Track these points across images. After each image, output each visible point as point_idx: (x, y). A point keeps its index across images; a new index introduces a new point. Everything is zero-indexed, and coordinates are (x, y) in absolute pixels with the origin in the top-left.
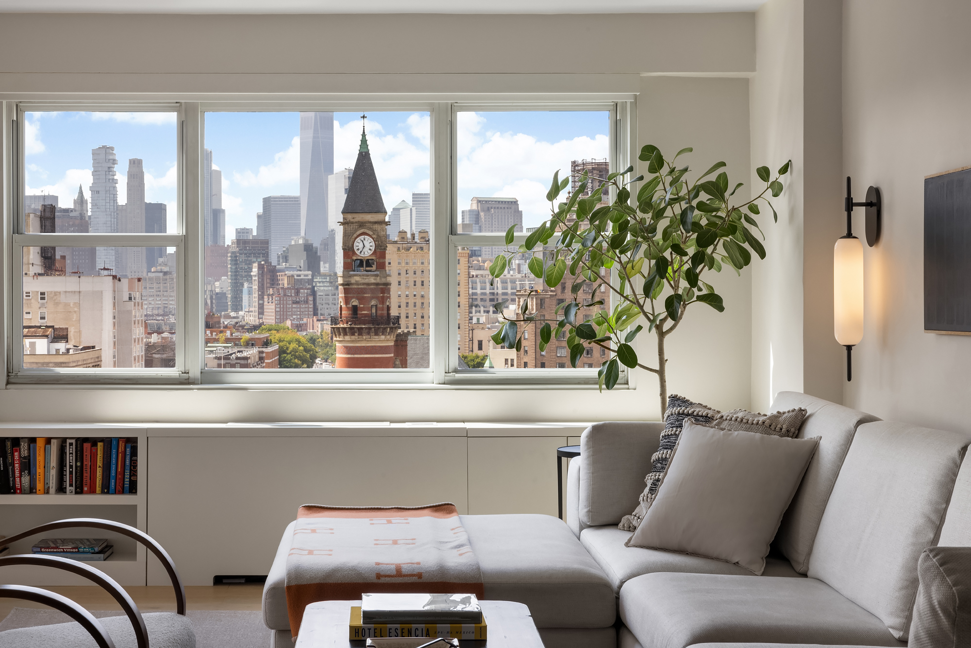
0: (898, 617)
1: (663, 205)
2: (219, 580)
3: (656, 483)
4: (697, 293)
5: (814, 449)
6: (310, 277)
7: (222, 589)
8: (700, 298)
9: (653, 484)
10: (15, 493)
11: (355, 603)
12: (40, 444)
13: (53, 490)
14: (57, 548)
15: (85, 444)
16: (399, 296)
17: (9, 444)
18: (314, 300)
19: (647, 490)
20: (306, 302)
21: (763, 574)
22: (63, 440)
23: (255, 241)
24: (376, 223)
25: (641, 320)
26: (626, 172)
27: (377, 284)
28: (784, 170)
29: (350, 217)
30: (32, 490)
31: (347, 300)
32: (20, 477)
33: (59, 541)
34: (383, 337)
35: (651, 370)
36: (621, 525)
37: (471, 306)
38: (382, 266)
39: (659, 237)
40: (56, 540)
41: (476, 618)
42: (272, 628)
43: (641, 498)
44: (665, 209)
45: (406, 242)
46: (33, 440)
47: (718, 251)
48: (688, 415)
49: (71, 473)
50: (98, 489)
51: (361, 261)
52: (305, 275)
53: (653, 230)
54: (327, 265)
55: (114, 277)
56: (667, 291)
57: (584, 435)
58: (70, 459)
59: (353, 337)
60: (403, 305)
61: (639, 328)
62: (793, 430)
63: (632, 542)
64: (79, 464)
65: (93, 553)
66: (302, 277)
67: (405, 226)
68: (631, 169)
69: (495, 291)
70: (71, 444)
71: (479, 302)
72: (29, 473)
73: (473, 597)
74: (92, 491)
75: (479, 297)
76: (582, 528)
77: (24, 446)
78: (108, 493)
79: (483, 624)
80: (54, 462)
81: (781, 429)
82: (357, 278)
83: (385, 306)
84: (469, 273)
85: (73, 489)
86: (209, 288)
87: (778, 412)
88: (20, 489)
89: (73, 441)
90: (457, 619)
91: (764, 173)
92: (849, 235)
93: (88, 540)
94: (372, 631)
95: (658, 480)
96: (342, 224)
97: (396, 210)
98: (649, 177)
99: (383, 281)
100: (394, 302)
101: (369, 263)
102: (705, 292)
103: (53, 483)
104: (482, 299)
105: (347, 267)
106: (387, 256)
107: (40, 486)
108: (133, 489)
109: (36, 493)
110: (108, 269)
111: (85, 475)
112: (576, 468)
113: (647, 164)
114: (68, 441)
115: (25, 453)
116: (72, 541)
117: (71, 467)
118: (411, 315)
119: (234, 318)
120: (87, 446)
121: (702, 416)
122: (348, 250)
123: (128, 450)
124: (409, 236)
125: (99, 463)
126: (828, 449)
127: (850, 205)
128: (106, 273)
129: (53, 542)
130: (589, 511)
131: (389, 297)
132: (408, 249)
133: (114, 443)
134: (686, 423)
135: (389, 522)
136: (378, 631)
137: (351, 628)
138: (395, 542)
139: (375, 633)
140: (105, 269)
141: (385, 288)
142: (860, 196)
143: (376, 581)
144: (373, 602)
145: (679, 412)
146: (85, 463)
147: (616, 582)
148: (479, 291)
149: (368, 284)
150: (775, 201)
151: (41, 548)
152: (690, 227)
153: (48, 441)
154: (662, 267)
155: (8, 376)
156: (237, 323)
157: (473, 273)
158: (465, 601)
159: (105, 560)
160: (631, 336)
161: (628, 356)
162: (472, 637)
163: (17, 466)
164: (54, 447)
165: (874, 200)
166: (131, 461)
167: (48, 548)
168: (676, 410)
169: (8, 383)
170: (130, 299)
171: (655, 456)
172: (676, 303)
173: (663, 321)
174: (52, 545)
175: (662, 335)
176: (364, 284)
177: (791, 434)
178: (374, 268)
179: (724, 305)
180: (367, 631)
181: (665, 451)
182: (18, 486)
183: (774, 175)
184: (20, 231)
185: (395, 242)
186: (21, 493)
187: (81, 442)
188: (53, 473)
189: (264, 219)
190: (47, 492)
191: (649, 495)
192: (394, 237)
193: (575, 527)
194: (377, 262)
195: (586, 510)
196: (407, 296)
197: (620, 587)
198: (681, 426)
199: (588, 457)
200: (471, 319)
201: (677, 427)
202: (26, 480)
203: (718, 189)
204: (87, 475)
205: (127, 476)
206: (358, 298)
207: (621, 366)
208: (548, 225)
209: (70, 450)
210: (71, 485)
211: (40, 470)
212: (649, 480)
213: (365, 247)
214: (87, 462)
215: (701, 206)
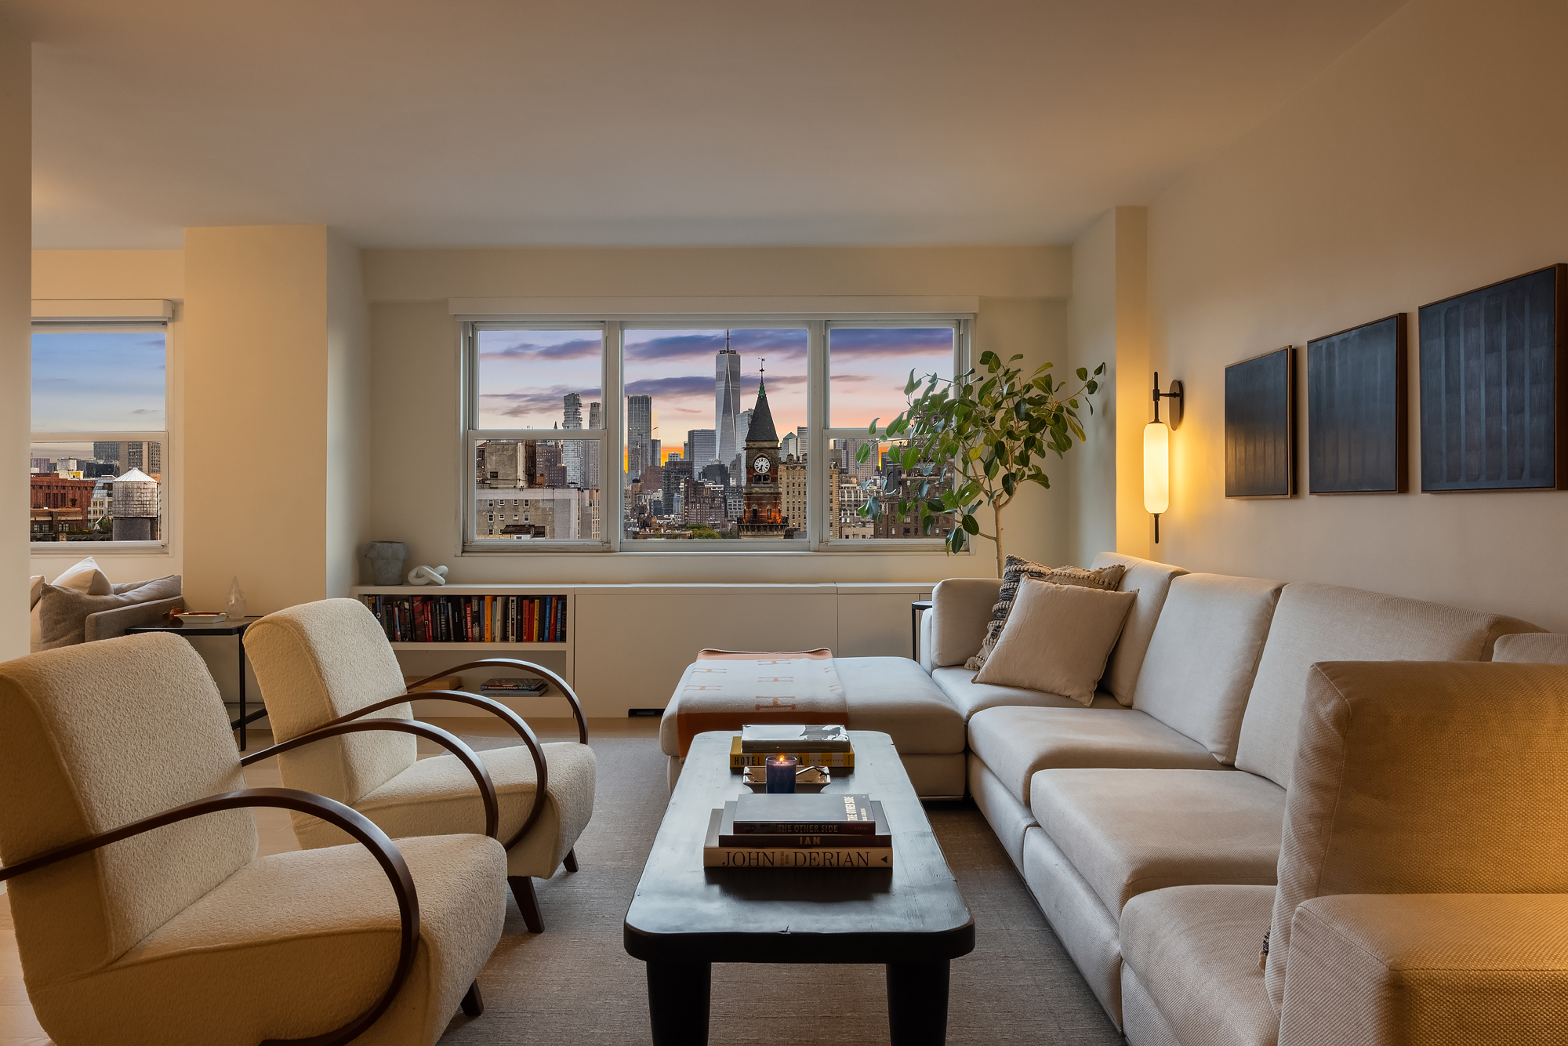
0: (1221, 743)
1: (1000, 399)
2: (633, 713)
3: (998, 629)
4: (1028, 473)
5: (1133, 599)
6: (722, 489)
7: (635, 720)
8: (1030, 477)
9: (995, 630)
10: (467, 641)
11: (736, 733)
12: (488, 600)
13: (498, 639)
14: (501, 686)
15: (524, 601)
16: (788, 502)
17: (462, 600)
18: (726, 506)
19: (989, 635)
20: (720, 507)
21: (1092, 706)
22: (507, 597)
23: (682, 463)
24: (771, 448)
25: (982, 496)
26: (968, 375)
27: (771, 493)
28: (1099, 371)
29: (751, 444)
30: (481, 639)
31: (749, 506)
32: (472, 628)
33: (504, 681)
34: (776, 533)
35: (989, 537)
36: (967, 665)
37: (840, 510)
38: (775, 480)
39: (997, 426)
40: (501, 680)
41: (845, 747)
42: (668, 755)
43: (984, 642)
44: (1001, 402)
45: (793, 464)
46: (481, 598)
47: (1046, 437)
48: (1024, 571)
49: (513, 624)
50: (535, 638)
51: (760, 476)
52: (719, 488)
53: (992, 419)
54: (735, 480)
55: (579, 489)
56: (1002, 471)
57: (934, 591)
58: (512, 613)
59: (754, 533)
60: (791, 509)
61: (980, 502)
62: (1113, 583)
63: (977, 679)
64: (519, 617)
65: (530, 690)
66: (717, 489)
67: (792, 451)
68: (973, 371)
69: (858, 499)
70: (513, 601)
71: (846, 507)
72: (479, 625)
73: (842, 728)
74: (530, 639)
75: (846, 504)
76: (933, 669)
77: (475, 602)
78: (543, 641)
79: (851, 753)
80: (499, 616)
81: (1104, 582)
82: (757, 489)
83: (777, 510)
84: (839, 486)
85: (514, 637)
86: (649, 497)
87: (1101, 569)
88: (472, 638)
89: (515, 598)
90: (827, 747)
91: (1082, 373)
92: (1157, 421)
93: (527, 679)
94: (750, 760)
95: (999, 627)
96: (746, 449)
97: (786, 439)
98: (988, 377)
99: (776, 491)
100: (783, 507)
101: (765, 478)
102: (1033, 472)
103: (498, 633)
104: (848, 505)
105: (749, 480)
106: (779, 473)
107: (487, 635)
108: (563, 638)
109: (484, 641)
110: (574, 483)
111: (524, 626)
112: (929, 618)
113: (987, 366)
114: (511, 598)
115: (475, 608)
116: (514, 680)
117: (513, 619)
118: (796, 516)
119: (667, 519)
120: (526, 602)
121: (1036, 573)
122: (750, 469)
123: (560, 606)
124: (795, 458)
125: (536, 616)
126: (1145, 601)
127: (1157, 395)
128: (573, 486)
129: (498, 681)
130: (939, 654)
131: (781, 503)
132: (794, 468)
133: (548, 599)
134: (1024, 579)
135: (774, 663)
136: (756, 760)
137: (732, 756)
138: (776, 680)
139: (753, 761)
140: (572, 483)
141: (776, 496)
142: (1165, 388)
143: (756, 711)
144: (752, 733)
145: (1016, 569)
146: (524, 616)
147: (964, 713)
148: (846, 499)
149: (764, 493)
150: (1090, 397)
151: (488, 686)
152: (1024, 416)
153: (494, 598)
154: (1000, 450)
155: (464, 546)
156: (668, 523)
157: (843, 485)
158: (836, 732)
159: (540, 696)
160: (974, 508)
161: (971, 525)
162: (841, 764)
163: (469, 618)
164: (499, 603)
165: (1178, 392)
166: (562, 614)
167: (494, 686)
168: (1013, 568)
169: (463, 552)
170: (590, 505)
171: (996, 607)
172: (1011, 481)
173: (1000, 496)
174: (498, 684)
175: (997, 508)
176: (761, 493)
177: (1112, 587)
178: (769, 481)
179: (1050, 483)
180: (746, 760)
181: (1005, 602)
182: (470, 635)
183: (1091, 376)
184: (474, 428)
185: (785, 463)
186: (472, 641)
187: (521, 598)
188: (498, 625)
189: (690, 446)
190: (493, 640)
191: (991, 639)
192: (784, 459)
193: (928, 666)
194: (772, 476)
195: (937, 653)
196: (794, 502)
197: (969, 717)
198: (1018, 581)
199: (939, 608)
200: (841, 519)
201: (1014, 582)
202: (476, 630)
203: (1047, 384)
204: (526, 626)
205: (559, 627)
206: (758, 505)
207: (965, 533)
208: (905, 417)
209: (512, 606)
210: (513, 635)
211: (487, 622)
212: (991, 628)
213: (763, 465)
214: (526, 616)
215: (1031, 401)
